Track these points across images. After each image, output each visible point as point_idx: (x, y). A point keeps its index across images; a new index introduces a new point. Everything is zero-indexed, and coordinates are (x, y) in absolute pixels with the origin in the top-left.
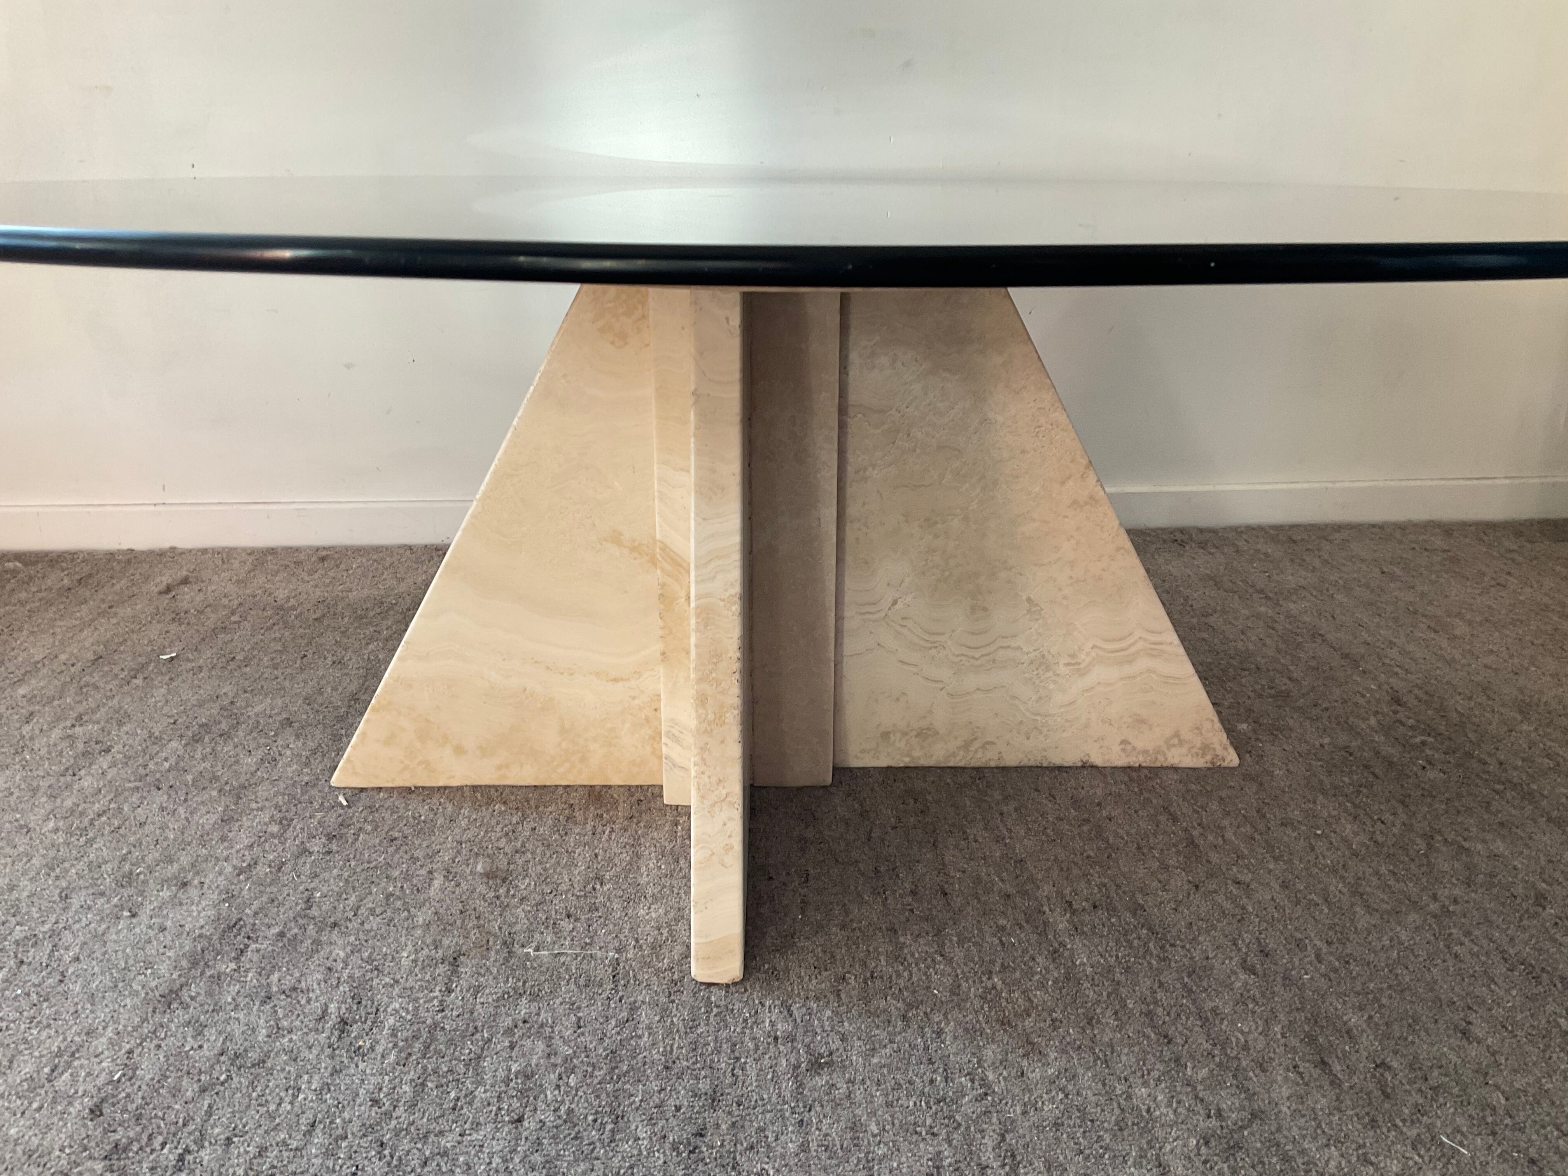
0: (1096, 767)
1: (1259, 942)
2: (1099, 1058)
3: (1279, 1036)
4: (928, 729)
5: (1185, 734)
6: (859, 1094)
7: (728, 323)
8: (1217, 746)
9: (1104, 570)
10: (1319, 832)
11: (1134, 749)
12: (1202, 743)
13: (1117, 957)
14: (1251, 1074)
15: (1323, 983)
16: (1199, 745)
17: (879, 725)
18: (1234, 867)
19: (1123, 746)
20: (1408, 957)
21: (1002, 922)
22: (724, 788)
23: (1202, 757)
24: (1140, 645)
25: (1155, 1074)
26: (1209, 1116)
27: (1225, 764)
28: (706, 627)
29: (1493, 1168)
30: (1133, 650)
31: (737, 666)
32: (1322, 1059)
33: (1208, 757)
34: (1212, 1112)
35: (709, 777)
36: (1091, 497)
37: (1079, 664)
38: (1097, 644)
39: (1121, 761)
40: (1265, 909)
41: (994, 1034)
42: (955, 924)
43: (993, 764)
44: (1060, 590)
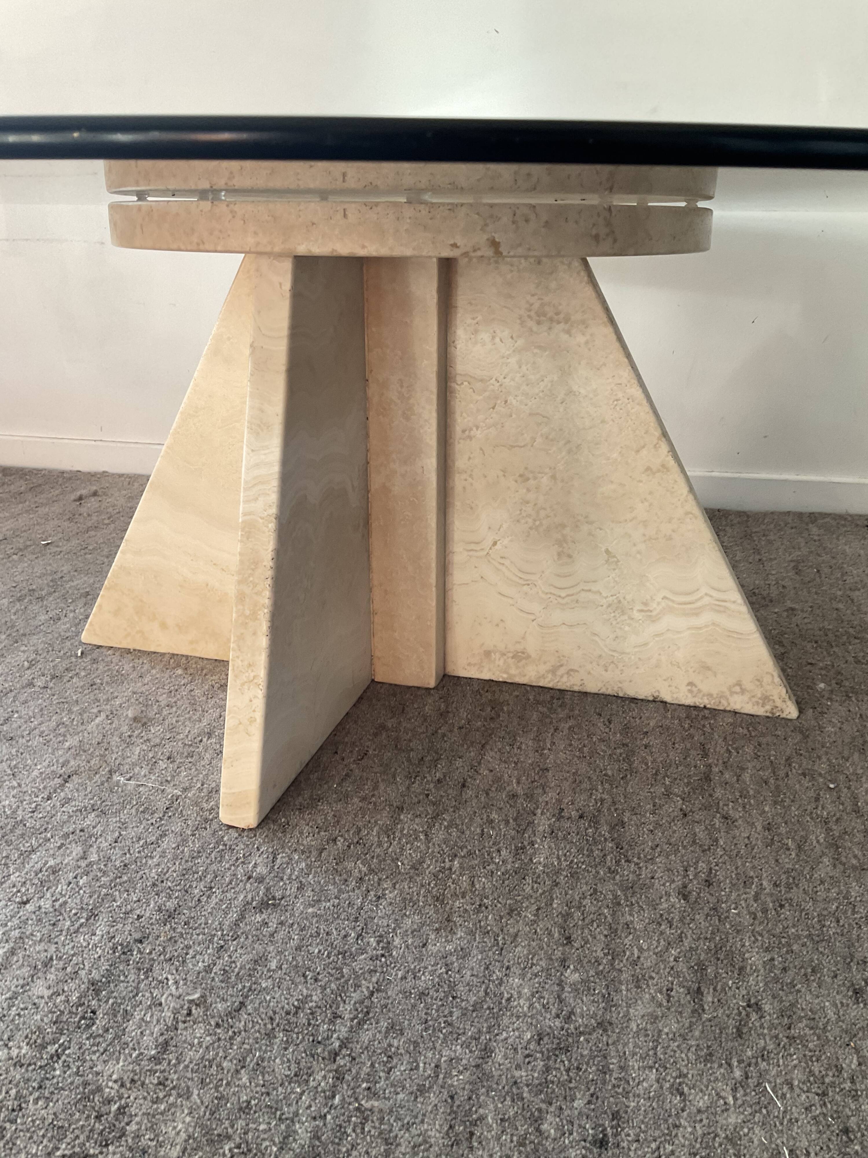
0: (665, 703)
1: (710, 872)
2: (498, 944)
3: (672, 959)
4: (523, 653)
5: (748, 685)
6: (280, 935)
7: (281, 287)
8: (776, 697)
9: (673, 531)
10: (832, 786)
11: (699, 691)
12: (763, 694)
13: (572, 861)
14: (623, 987)
15: (747, 920)
16: (759, 695)
17: (483, 644)
18: (731, 804)
19: (689, 688)
20: (846, 912)
21: (494, 816)
22: (252, 671)
23: (763, 706)
24: (706, 600)
25: (536, 969)
26: (558, 1016)
27: (784, 715)
28: (248, 539)
29: (798, 1128)
30: (699, 604)
31: (270, 573)
32: (699, 988)
33: (768, 707)
34: (564, 1013)
35: (242, 661)
36: (663, 466)
37: (651, 611)
38: (668, 596)
39: (689, 701)
40: (736, 844)
41: (424, 907)
42: (454, 812)
43: (576, 688)
44: (635, 545)
